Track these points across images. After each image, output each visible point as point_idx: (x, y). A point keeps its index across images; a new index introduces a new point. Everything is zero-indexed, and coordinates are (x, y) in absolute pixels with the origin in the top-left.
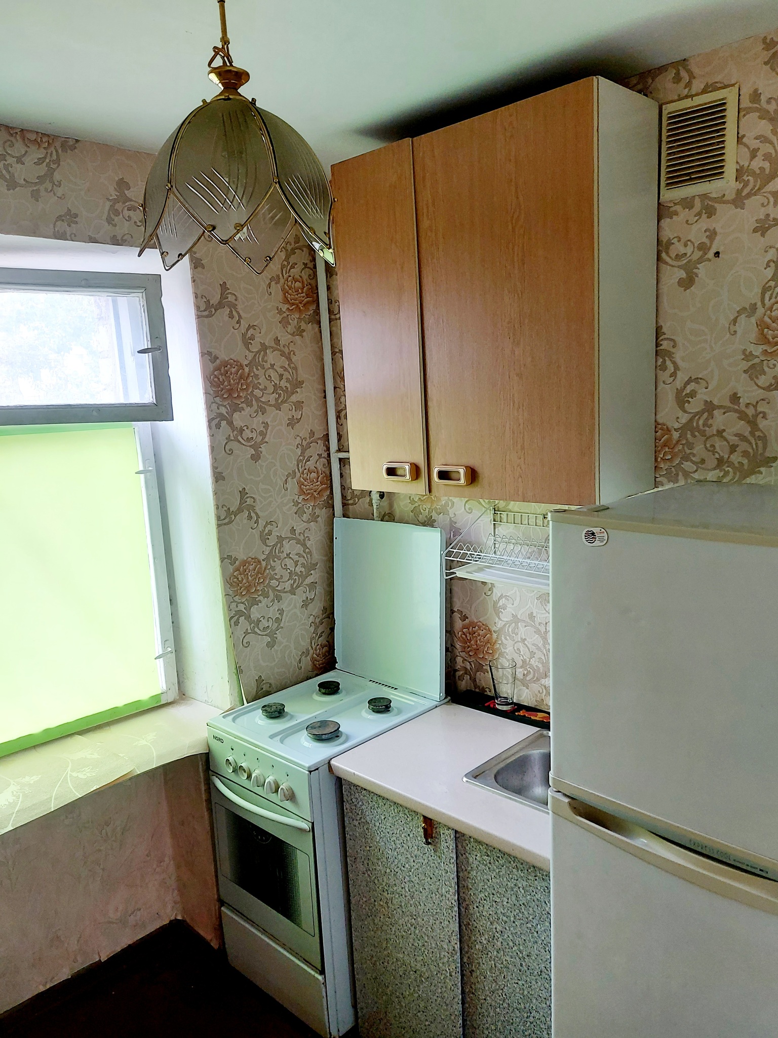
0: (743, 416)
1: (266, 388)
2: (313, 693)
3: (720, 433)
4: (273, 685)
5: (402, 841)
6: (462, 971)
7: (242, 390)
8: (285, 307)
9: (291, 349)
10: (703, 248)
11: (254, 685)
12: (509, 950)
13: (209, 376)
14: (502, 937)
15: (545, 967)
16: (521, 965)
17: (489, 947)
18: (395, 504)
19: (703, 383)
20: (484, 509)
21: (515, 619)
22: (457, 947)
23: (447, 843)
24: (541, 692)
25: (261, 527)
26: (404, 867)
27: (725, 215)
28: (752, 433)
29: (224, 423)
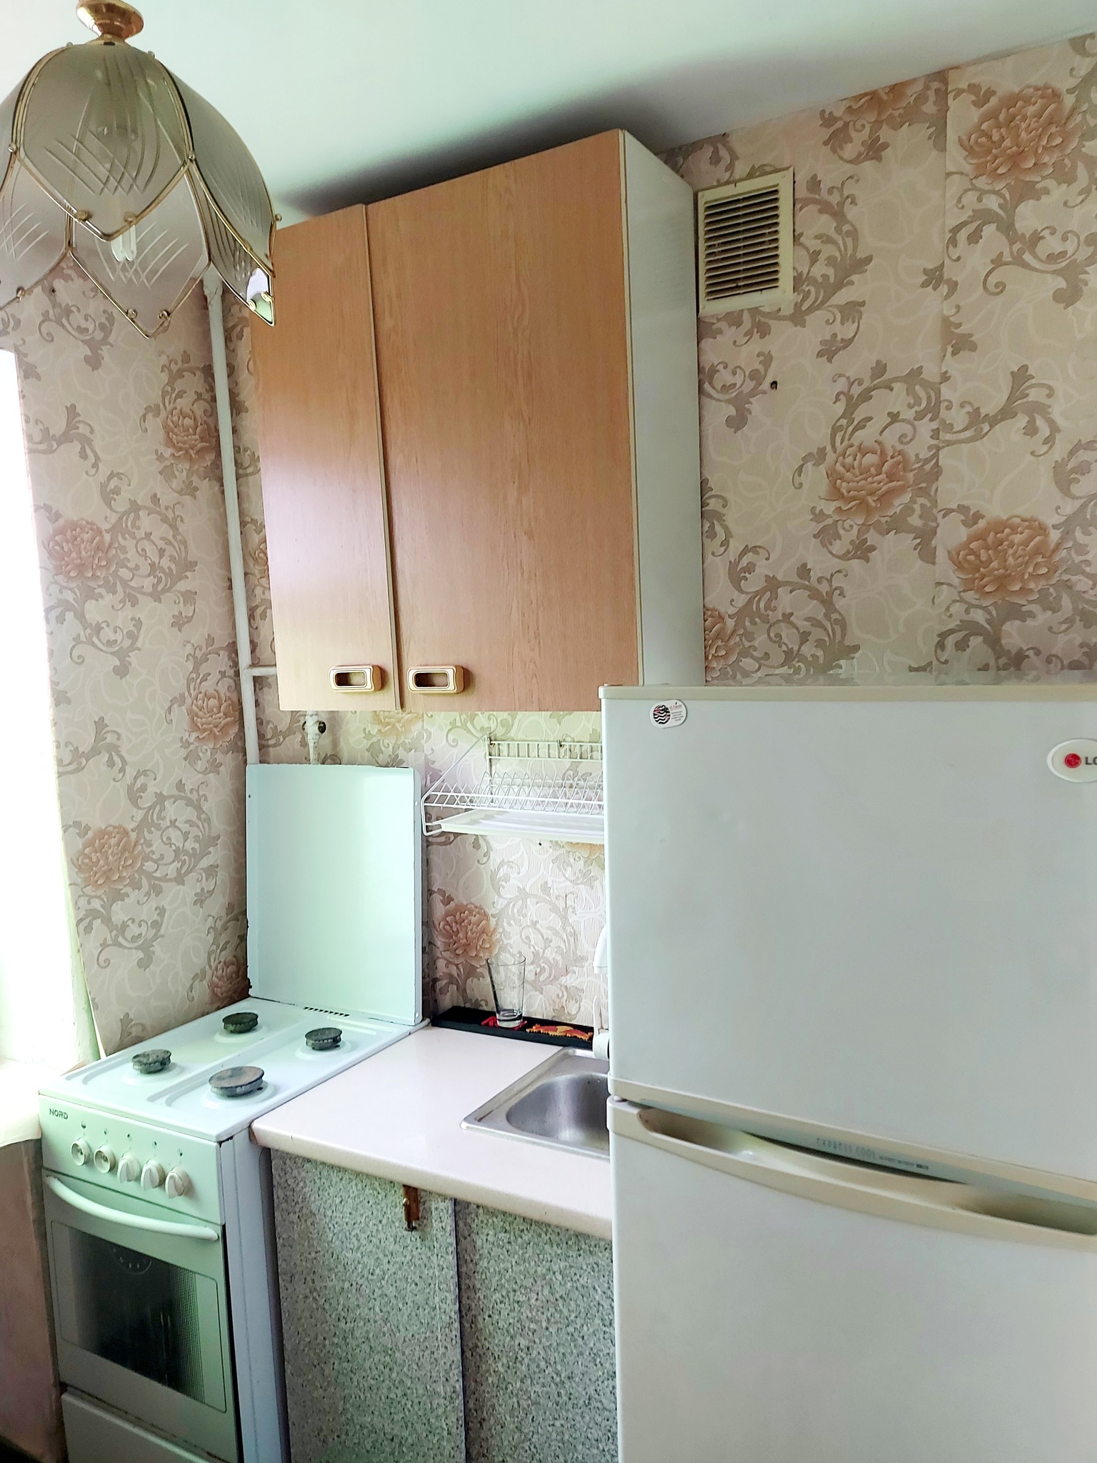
0: (814, 594)
1: (137, 567)
2: (215, 1032)
3: (787, 617)
4: (149, 1028)
5: (369, 1233)
6: (466, 1423)
7: (100, 567)
8: (168, 452)
9: (177, 513)
10: (756, 376)
11: (117, 1028)
12: (540, 1375)
13: (46, 542)
14: (529, 1356)
15: (596, 1390)
16: (559, 1395)
17: (508, 1376)
18: (341, 740)
19: (763, 553)
20: (474, 740)
21: (523, 895)
22: (459, 1386)
23: (440, 1220)
24: (561, 995)
25: (129, 779)
26: (372, 1274)
27: (782, 333)
28: (827, 616)
29: (69, 616)
